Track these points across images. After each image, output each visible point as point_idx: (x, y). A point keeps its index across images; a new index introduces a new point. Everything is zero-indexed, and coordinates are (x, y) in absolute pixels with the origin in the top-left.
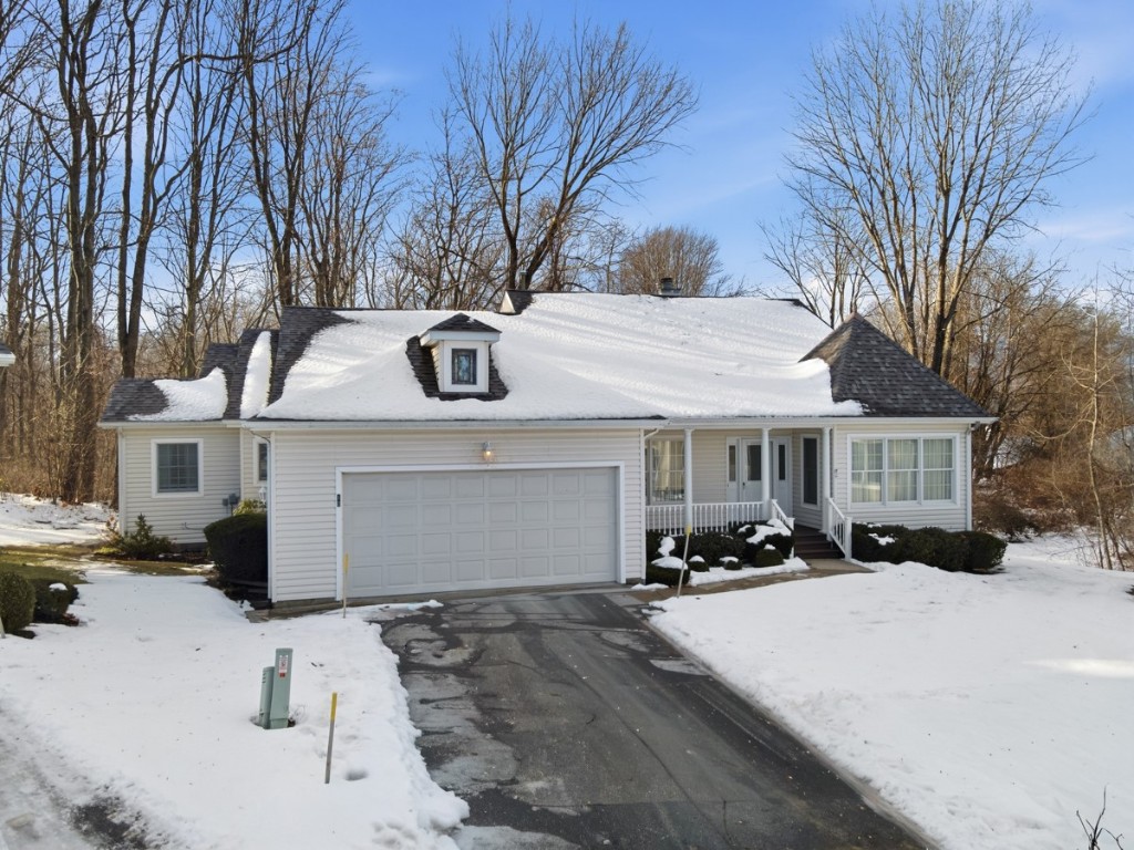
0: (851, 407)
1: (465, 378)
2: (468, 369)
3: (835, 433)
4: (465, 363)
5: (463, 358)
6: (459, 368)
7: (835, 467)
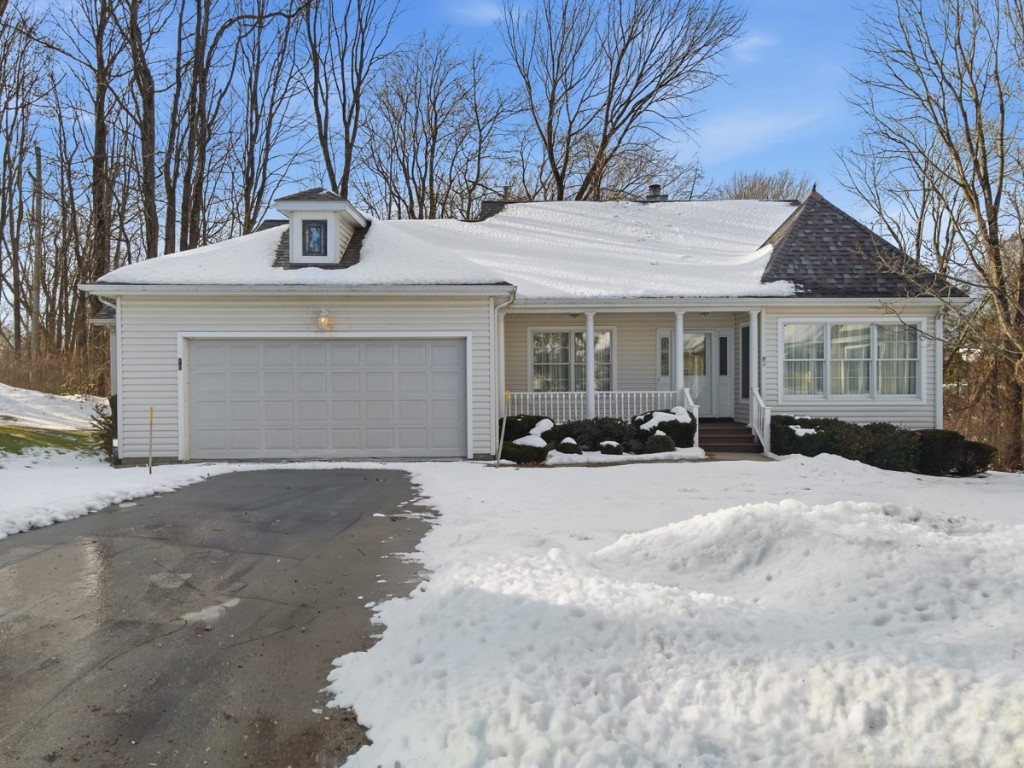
0: (784, 287)
1: (316, 250)
2: (319, 240)
3: (763, 316)
4: (316, 235)
5: (314, 230)
6: (310, 239)
7: (763, 354)
